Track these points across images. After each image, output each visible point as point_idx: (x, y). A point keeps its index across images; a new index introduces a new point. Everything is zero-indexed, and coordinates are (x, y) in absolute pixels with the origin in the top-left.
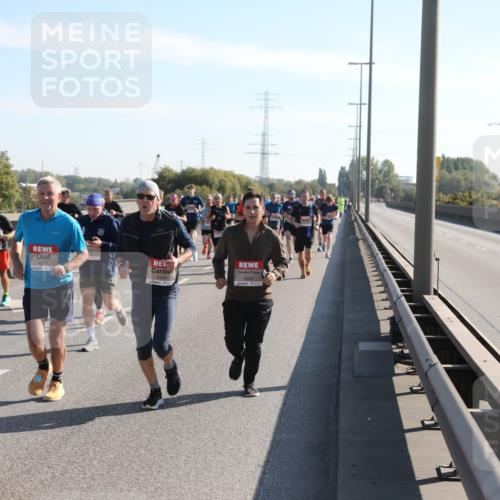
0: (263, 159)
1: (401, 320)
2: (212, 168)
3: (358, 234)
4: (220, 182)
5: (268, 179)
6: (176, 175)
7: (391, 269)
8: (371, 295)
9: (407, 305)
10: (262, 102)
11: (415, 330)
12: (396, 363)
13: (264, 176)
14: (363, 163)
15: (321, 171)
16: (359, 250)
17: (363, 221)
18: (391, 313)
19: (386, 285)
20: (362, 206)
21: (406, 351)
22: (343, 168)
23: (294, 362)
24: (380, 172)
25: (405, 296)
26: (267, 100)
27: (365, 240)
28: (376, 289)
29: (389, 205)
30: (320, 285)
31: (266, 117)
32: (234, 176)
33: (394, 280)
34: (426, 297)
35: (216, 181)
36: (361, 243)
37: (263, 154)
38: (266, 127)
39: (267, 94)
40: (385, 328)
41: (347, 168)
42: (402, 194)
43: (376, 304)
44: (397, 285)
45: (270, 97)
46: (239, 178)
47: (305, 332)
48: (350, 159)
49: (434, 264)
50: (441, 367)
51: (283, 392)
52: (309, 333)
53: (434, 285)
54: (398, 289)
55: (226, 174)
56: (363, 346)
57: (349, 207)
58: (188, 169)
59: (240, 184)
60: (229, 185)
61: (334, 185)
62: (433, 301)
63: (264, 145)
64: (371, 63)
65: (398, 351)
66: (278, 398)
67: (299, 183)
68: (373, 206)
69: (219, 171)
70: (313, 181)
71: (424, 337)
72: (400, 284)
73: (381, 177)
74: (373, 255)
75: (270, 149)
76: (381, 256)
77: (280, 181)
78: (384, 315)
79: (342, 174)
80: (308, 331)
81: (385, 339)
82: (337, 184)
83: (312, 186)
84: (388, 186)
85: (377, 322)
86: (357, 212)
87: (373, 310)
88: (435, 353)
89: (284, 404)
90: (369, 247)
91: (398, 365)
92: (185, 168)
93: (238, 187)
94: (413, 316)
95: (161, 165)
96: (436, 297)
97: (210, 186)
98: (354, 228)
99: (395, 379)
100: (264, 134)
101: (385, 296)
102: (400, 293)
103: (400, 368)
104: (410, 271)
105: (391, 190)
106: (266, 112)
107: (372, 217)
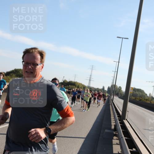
0: (89, 81)
1: (117, 125)
2: (76, 82)
3: (110, 104)
4: (78, 85)
5: (90, 87)
6: (68, 82)
7: (116, 112)
8: (111, 119)
9: (119, 122)
10: (91, 68)
11: (119, 128)
12: (114, 136)
13: (89, 86)
14: (114, 86)
15: (103, 87)
16: (110, 107)
17: (112, 100)
18: (115, 124)
19: (114, 117)
20: (112, 96)
21: (117, 134)
22: (109, 87)
23: (88, 132)
24: (118, 89)
25: (119, 120)
26: (92, 67)
27: (112, 105)
28: (112, 117)
29: (119, 98)
30: (98, 114)
31: (92, 71)
32: (82, 84)
33: (117, 115)
34: (124, 120)
35: (77, 85)
36: (111, 106)
37: (90, 80)
38: (91, 74)
39: (93, 66)
40: (113, 127)
41: (110, 87)
42: (123, 95)
43: (112, 121)
44: (117, 117)
45: (93, 67)
46: (83, 85)
47: (92, 125)
48: (111, 85)
49: (127, 112)
50: (124, 138)
51: (84, 139)
52: (94, 125)
53: (126, 118)
54: (117, 118)
55: (80, 84)
56: (106, 131)
57: (109, 96)
58: (71, 81)
59: (83, 87)
60: (80, 86)
61: (106, 91)
62: (125, 122)
63: (90, 78)
64: (119, 62)
65: (115, 133)
66: (83, 140)
67: (98, 89)
68: (115, 97)
69: (78, 83)
70: (101, 89)
71: (121, 130)
72: (118, 116)
73: (118, 90)
74: (113, 109)
75: (92, 79)
76: (114, 109)
77: (93, 87)
78: (113, 124)
79: (109, 88)
80: (93, 125)
81: (113, 130)
82: (107, 90)
83: (101, 90)
84: (120, 93)
85: (111, 125)
86: (111, 98)
87: (111, 122)
88: (123, 134)
89: (84, 142)
90: (112, 107)
91: (115, 137)
92: (70, 81)
93: (82, 87)
94: (119, 125)
95: (64, 79)
96: (126, 121)
97: (75, 86)
98: (109, 102)
99: (113, 140)
100: (91, 75)
101: (114, 119)
102: (117, 119)
103: (115, 138)
104: (121, 113)
105: (120, 94)
106: (92, 70)
107: (114, 99)
